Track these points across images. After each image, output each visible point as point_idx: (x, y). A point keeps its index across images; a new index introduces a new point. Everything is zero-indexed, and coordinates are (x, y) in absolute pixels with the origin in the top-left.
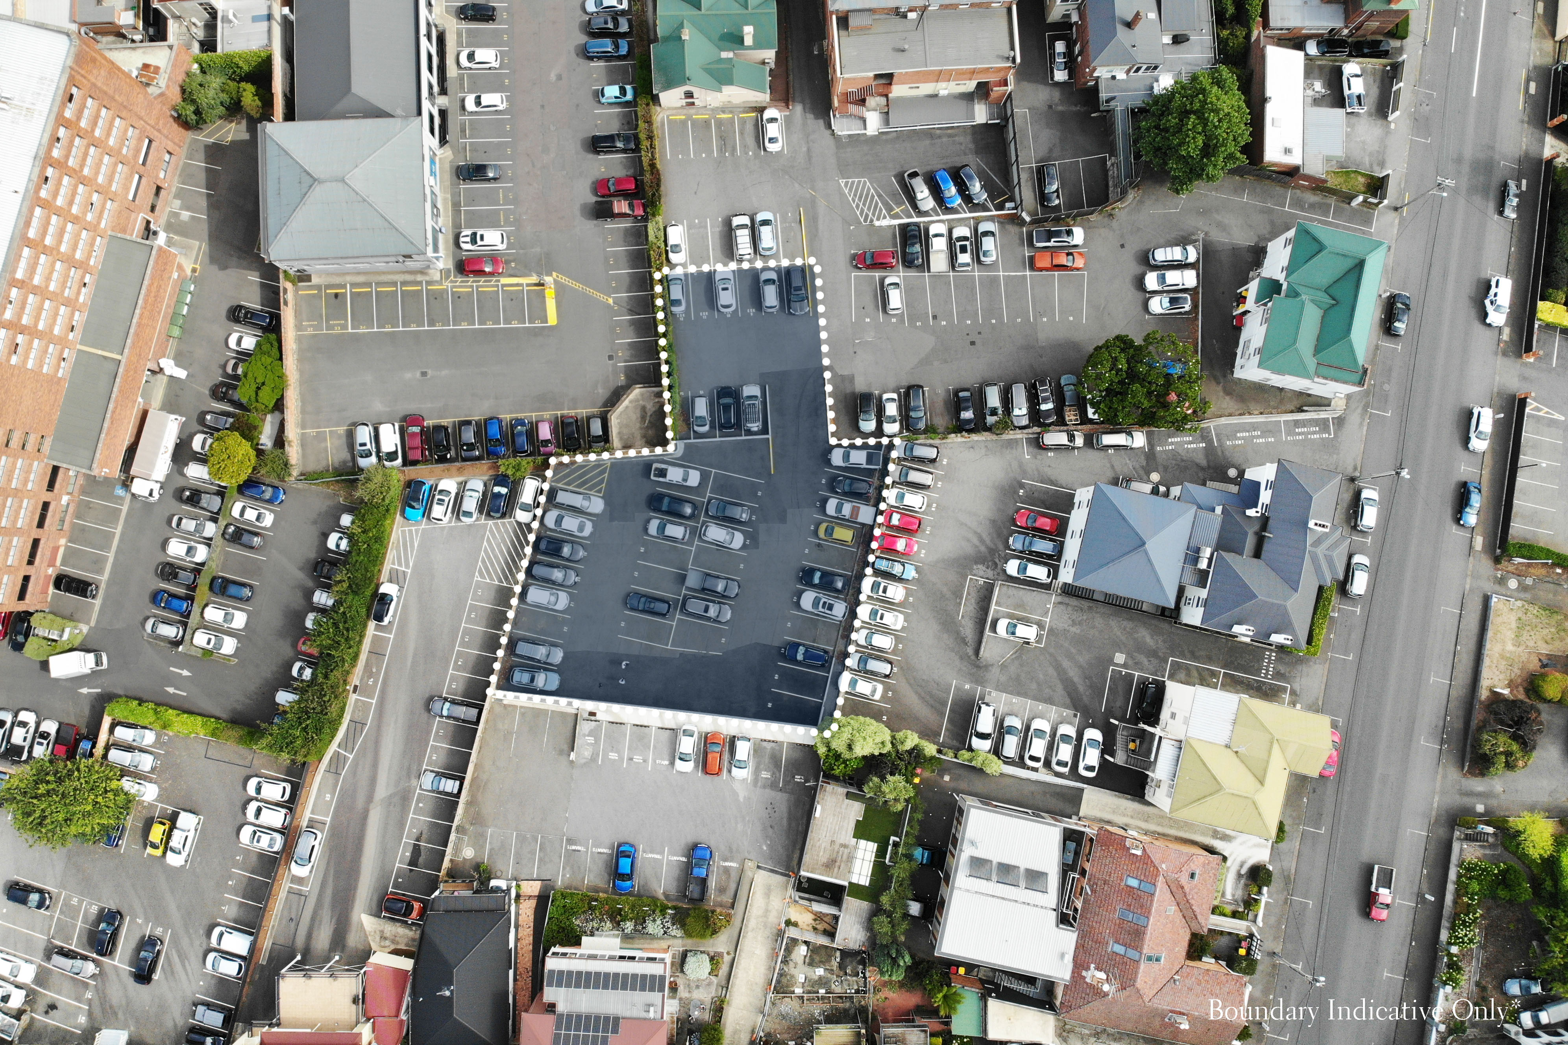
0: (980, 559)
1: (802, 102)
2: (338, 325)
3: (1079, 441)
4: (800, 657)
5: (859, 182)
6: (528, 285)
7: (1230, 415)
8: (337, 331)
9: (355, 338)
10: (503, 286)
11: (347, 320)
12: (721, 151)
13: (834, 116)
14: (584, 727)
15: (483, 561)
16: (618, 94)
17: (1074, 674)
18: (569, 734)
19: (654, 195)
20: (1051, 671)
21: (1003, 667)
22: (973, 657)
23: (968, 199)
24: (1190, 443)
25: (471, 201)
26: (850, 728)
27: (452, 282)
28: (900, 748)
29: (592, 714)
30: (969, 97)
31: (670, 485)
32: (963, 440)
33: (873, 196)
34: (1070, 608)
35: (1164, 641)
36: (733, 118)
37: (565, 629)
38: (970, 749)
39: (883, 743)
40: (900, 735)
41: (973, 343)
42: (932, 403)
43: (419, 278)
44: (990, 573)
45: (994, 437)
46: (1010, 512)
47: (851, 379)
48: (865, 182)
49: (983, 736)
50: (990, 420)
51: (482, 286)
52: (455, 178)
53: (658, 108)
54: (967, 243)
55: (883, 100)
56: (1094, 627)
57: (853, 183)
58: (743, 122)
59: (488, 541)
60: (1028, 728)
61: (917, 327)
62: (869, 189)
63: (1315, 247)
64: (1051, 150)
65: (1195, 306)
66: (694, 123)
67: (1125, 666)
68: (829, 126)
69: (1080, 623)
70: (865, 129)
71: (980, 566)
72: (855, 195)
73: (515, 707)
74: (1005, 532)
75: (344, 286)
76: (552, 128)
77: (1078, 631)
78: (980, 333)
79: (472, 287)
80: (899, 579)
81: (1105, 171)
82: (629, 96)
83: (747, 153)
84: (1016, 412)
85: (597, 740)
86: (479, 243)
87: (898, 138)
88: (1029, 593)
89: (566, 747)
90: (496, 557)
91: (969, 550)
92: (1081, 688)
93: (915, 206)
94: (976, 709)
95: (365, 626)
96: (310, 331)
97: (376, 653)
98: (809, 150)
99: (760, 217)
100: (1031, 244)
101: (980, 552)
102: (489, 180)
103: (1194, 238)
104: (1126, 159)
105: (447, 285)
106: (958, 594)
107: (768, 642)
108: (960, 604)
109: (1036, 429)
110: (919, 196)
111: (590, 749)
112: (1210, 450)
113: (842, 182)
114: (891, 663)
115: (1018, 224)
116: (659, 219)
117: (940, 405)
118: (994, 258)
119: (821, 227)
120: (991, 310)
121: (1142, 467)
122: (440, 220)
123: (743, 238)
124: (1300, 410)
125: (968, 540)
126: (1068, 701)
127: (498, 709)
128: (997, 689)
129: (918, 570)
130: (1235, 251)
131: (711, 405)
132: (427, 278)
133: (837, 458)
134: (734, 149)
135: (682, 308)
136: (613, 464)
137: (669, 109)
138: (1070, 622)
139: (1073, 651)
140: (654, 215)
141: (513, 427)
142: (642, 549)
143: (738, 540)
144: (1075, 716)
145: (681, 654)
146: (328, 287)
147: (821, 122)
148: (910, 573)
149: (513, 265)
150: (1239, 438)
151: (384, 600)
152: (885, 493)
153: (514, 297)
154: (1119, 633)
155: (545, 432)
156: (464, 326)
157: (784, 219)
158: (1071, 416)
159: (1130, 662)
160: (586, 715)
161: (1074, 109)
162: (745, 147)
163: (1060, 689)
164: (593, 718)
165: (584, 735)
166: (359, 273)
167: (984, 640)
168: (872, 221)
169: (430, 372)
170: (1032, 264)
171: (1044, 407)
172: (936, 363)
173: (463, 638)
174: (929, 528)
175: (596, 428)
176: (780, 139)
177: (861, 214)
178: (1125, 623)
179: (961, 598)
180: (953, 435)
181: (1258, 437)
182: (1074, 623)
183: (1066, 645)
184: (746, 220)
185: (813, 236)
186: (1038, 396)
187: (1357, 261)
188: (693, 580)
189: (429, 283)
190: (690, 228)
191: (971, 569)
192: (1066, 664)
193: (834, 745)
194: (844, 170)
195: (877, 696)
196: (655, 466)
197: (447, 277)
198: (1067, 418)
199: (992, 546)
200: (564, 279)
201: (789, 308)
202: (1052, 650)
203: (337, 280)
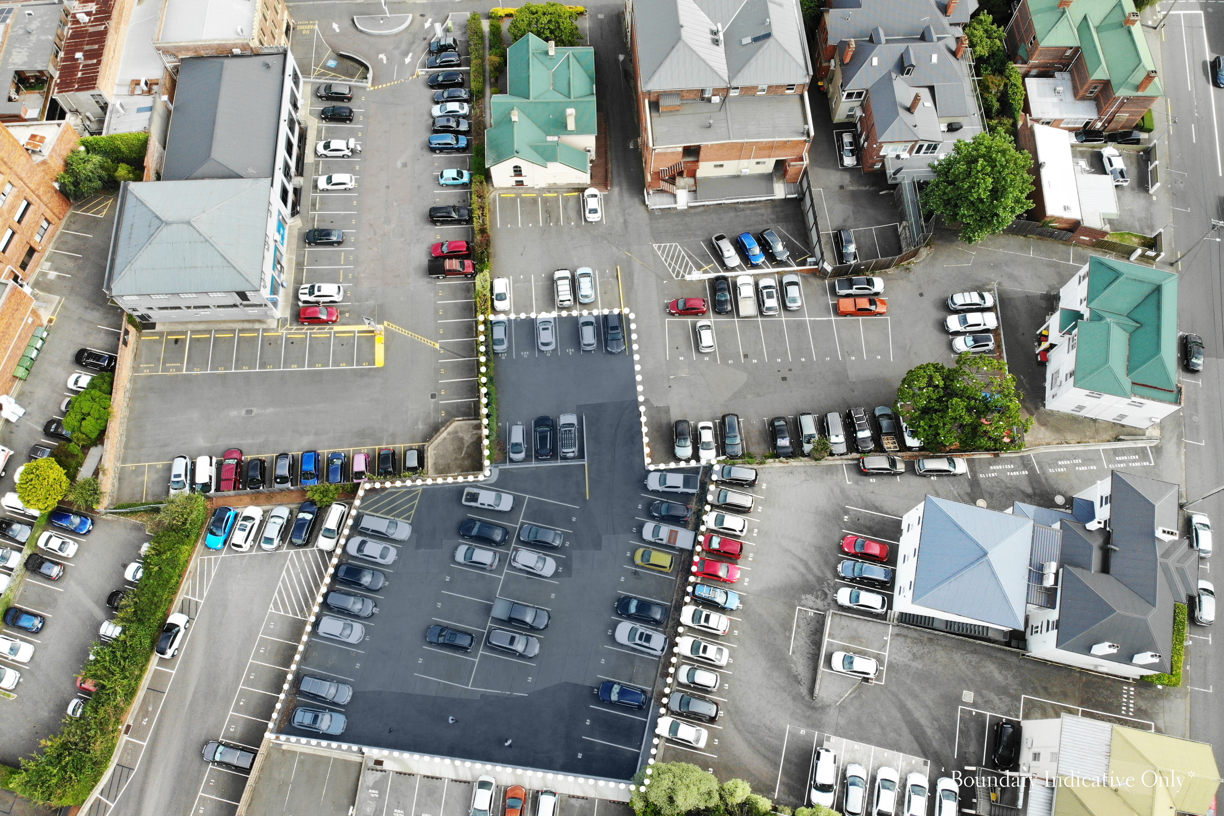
0: (807, 589)
1: (620, 185)
2: (173, 367)
3: (901, 467)
4: (614, 697)
5: (671, 246)
6: (359, 332)
7: (1048, 444)
8: (172, 372)
9: (188, 379)
10: (335, 333)
11: (183, 363)
12: (547, 221)
13: (648, 194)
14: (369, 778)
15: (280, 592)
16: (455, 176)
17: (921, 716)
18: (350, 785)
19: (482, 253)
20: (896, 713)
21: (842, 708)
22: (807, 698)
23: (771, 257)
24: (1013, 470)
25: (315, 261)
26: (671, 775)
27: (287, 329)
28: (730, 800)
29: (379, 763)
30: (769, 178)
31: (481, 510)
32: (781, 465)
33: (684, 257)
34: (909, 640)
35: (1014, 677)
36: (558, 197)
37: (358, 666)
38: (810, 805)
39: (709, 793)
40: (729, 785)
41: (784, 379)
42: (748, 433)
43: (257, 326)
44: (820, 604)
45: (813, 463)
46: (836, 539)
47: (667, 410)
48: (676, 246)
49: (825, 788)
50: (807, 448)
51: (315, 333)
52: (302, 243)
53: (491, 188)
54: (774, 290)
55: (691, 181)
56: (936, 662)
57: (665, 247)
58: (566, 200)
59: (288, 571)
60: (874, 779)
61: (729, 365)
62: (680, 251)
63: (1113, 275)
64: (845, 221)
65: (998, 346)
66: (523, 200)
67: (974, 705)
68: (644, 202)
69: (922, 657)
70: (676, 203)
71: (808, 596)
72: (667, 256)
73: (294, 753)
74: (833, 560)
75: (185, 333)
76: (395, 204)
77: (920, 667)
78: (790, 370)
79: (306, 334)
80: (721, 609)
81: (897, 237)
82: (466, 179)
83: (569, 223)
84: (833, 439)
85: (382, 793)
86: (317, 293)
87: (705, 211)
88: (863, 624)
89: (346, 801)
90: (293, 588)
91: (796, 578)
92: (929, 732)
93: (723, 264)
94: (814, 756)
95: (147, 660)
96: (147, 372)
97: (155, 690)
98: (625, 221)
99: (580, 271)
100: (833, 292)
101: (807, 581)
102: (332, 244)
103: (988, 287)
104: (916, 222)
105: (282, 332)
106: (787, 627)
107: (579, 682)
108: (790, 638)
109: (855, 455)
110: (726, 254)
111: (373, 804)
112: (1033, 478)
113: (655, 246)
114: (716, 704)
115: (820, 277)
116: (486, 272)
117: (755, 436)
118: (799, 304)
119: (636, 281)
120: (800, 349)
121: (968, 494)
122: (283, 277)
123: (564, 290)
124: (1117, 439)
125: (794, 568)
126: (916, 746)
127: (275, 755)
128: (836, 734)
129: (741, 599)
130: (1028, 299)
131: (527, 435)
132: (265, 326)
133: (653, 483)
134: (558, 220)
135: (505, 346)
136: (424, 491)
137: (501, 189)
138: (910, 656)
139: (917, 688)
140: (482, 271)
141: (330, 461)
142: (448, 579)
143: (549, 567)
144: (925, 764)
145: (484, 696)
146: (170, 333)
147: (636, 201)
148: (733, 602)
149: (347, 315)
150: (1061, 466)
151: (170, 630)
152: (705, 518)
153: (344, 343)
154: (964, 668)
155: (359, 465)
156: (294, 368)
157: (602, 275)
158: (888, 443)
159: (980, 701)
160: (371, 764)
161: (863, 188)
162: (568, 219)
163: (905, 731)
164: (379, 767)
165: (368, 788)
166: (200, 322)
167: (819, 677)
168: (683, 276)
169: (255, 410)
170: (837, 311)
171: (861, 435)
172: (749, 396)
173: (248, 675)
174: (751, 555)
175: (412, 461)
176: (599, 211)
177: (673, 271)
178: (969, 657)
179: (791, 631)
180: (771, 460)
181: (1079, 465)
182: (915, 657)
183: (908, 681)
184: (567, 274)
185: (629, 288)
186: (854, 424)
187: (1154, 287)
188: (500, 610)
189: (264, 330)
190: (515, 282)
191: (800, 599)
192: (910, 704)
193: (652, 798)
194: (657, 237)
195: (702, 744)
196: (466, 490)
197: (283, 325)
198: (885, 446)
199: (820, 574)
200: (394, 328)
201: (606, 346)
202: (894, 689)
203: (179, 328)
